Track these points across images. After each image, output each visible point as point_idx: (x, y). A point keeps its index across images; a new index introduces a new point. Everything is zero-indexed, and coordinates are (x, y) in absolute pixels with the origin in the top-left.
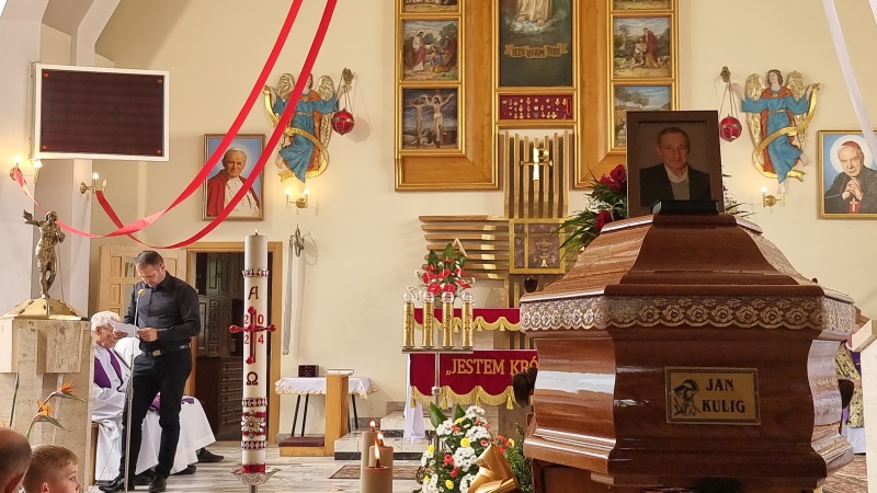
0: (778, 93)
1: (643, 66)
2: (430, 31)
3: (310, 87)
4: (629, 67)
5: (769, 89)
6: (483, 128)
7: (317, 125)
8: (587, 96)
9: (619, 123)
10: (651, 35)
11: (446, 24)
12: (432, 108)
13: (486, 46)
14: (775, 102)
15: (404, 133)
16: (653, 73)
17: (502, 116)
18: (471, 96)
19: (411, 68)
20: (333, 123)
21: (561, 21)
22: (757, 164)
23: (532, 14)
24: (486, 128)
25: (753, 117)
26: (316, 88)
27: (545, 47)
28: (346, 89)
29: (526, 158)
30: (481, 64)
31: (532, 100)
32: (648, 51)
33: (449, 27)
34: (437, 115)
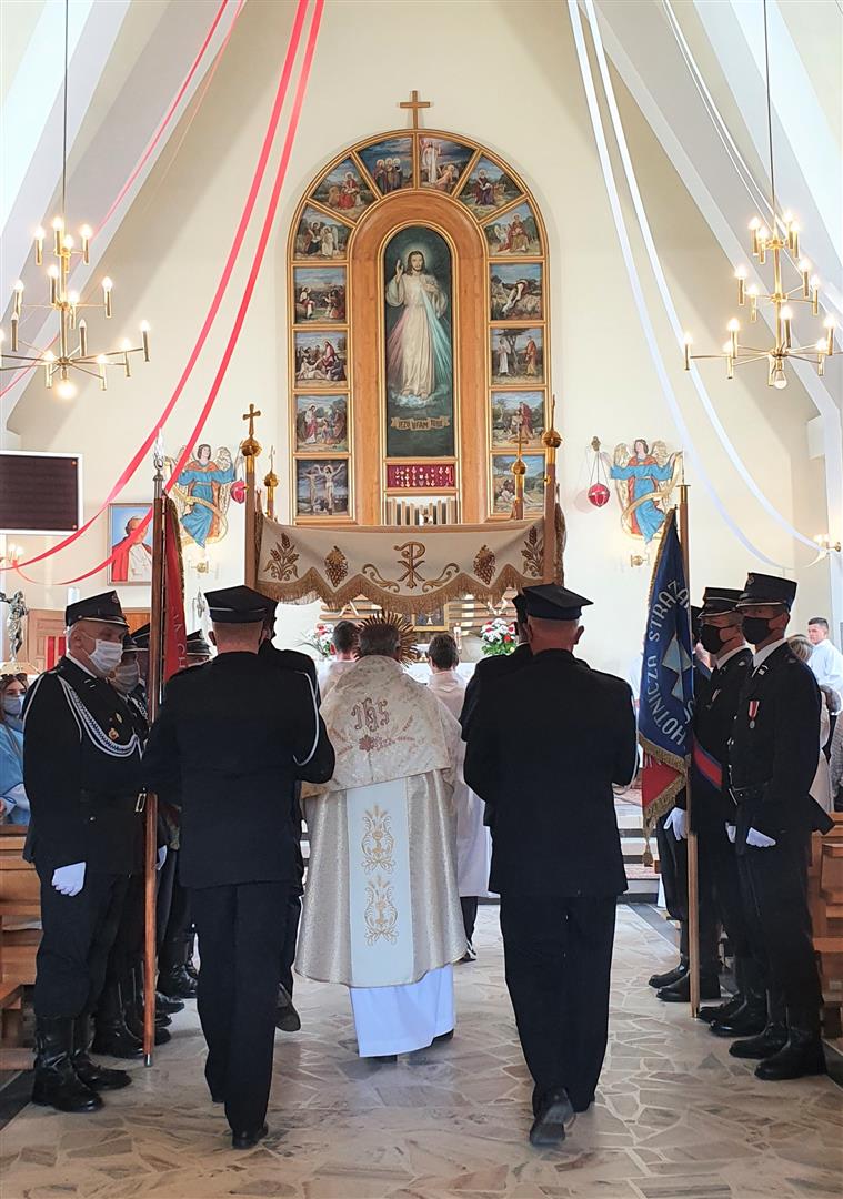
0: (644, 461)
3: (209, 458)
5: (636, 457)
6: (372, 495)
7: (216, 494)
8: (468, 466)
9: (498, 490)
10: (526, 407)
12: (325, 477)
13: (374, 419)
14: (642, 469)
15: (298, 501)
17: (389, 486)
18: (361, 465)
19: (304, 440)
20: (232, 493)
21: (443, 395)
22: (626, 527)
23: (416, 388)
24: (375, 496)
27: (429, 420)
30: (369, 435)
31: (417, 470)
32: (523, 423)
33: (340, 402)
34: (329, 484)
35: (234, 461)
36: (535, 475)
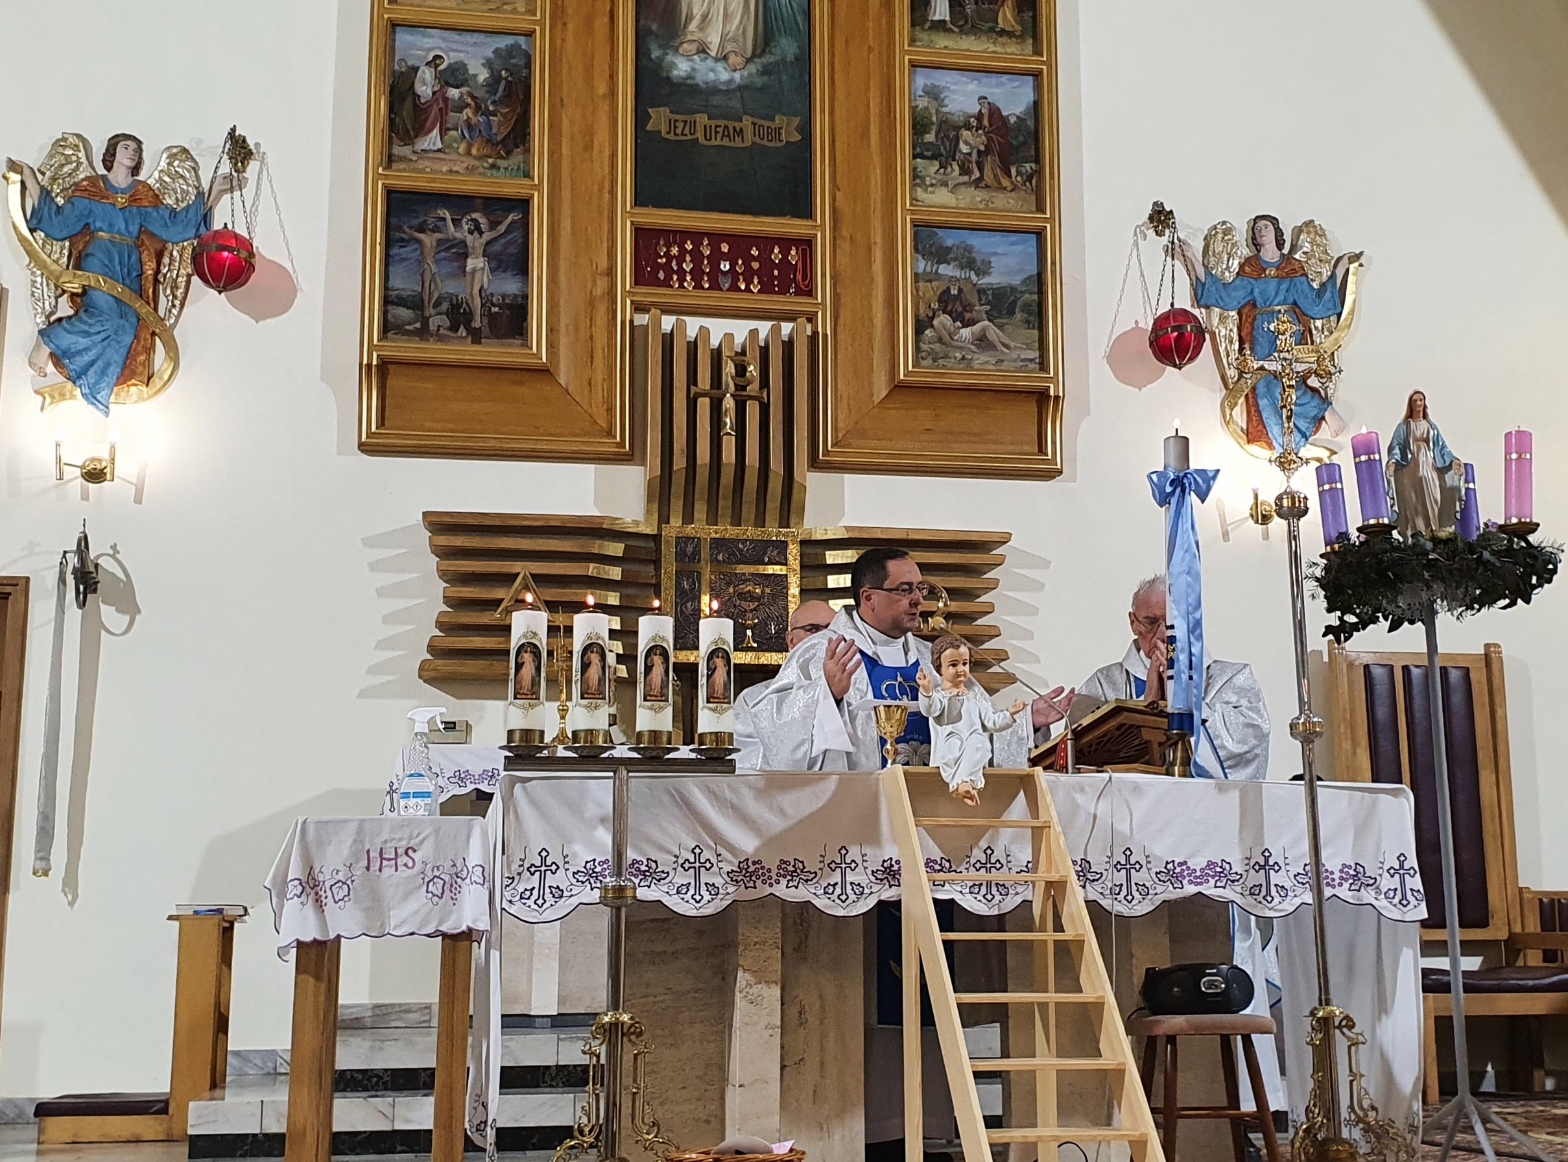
0: (1276, 266)
1: (977, 183)
2: (461, 56)
3: (135, 170)
4: (945, 184)
5: (1257, 257)
7: (149, 269)
8: (845, 247)
9: (924, 312)
10: (994, 112)
11: (503, 42)
12: (463, 243)
13: (603, 108)
14: (1270, 287)
15: (386, 301)
16: (1001, 200)
17: (638, 280)
18: (565, 223)
19: (408, 140)
20: (196, 260)
21: (784, 60)
22: (1234, 426)
23: (714, 40)
24: (601, 305)
25: (1223, 320)
26: (150, 174)
27: (747, 121)
28: (234, 183)
29: (704, 380)
30: (588, 147)
31: (715, 249)
32: (988, 149)
33: (512, 51)
34: (475, 262)
35: (206, 186)
36: (1016, 281)
